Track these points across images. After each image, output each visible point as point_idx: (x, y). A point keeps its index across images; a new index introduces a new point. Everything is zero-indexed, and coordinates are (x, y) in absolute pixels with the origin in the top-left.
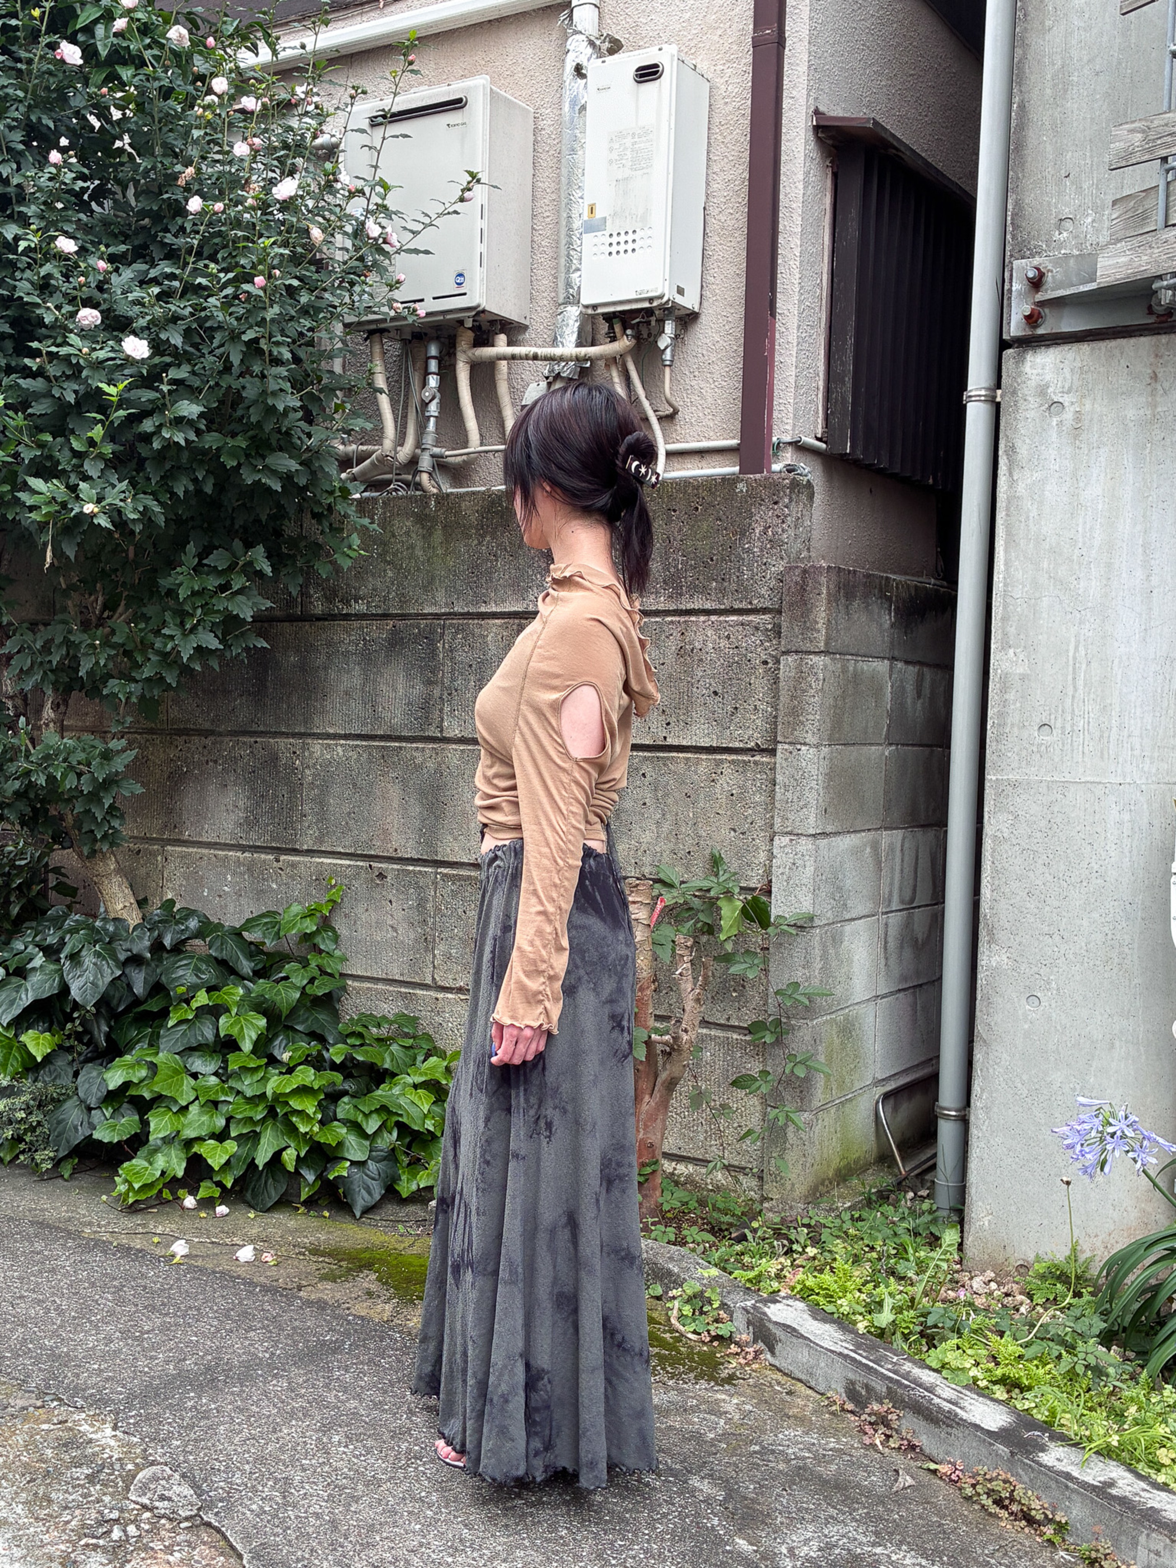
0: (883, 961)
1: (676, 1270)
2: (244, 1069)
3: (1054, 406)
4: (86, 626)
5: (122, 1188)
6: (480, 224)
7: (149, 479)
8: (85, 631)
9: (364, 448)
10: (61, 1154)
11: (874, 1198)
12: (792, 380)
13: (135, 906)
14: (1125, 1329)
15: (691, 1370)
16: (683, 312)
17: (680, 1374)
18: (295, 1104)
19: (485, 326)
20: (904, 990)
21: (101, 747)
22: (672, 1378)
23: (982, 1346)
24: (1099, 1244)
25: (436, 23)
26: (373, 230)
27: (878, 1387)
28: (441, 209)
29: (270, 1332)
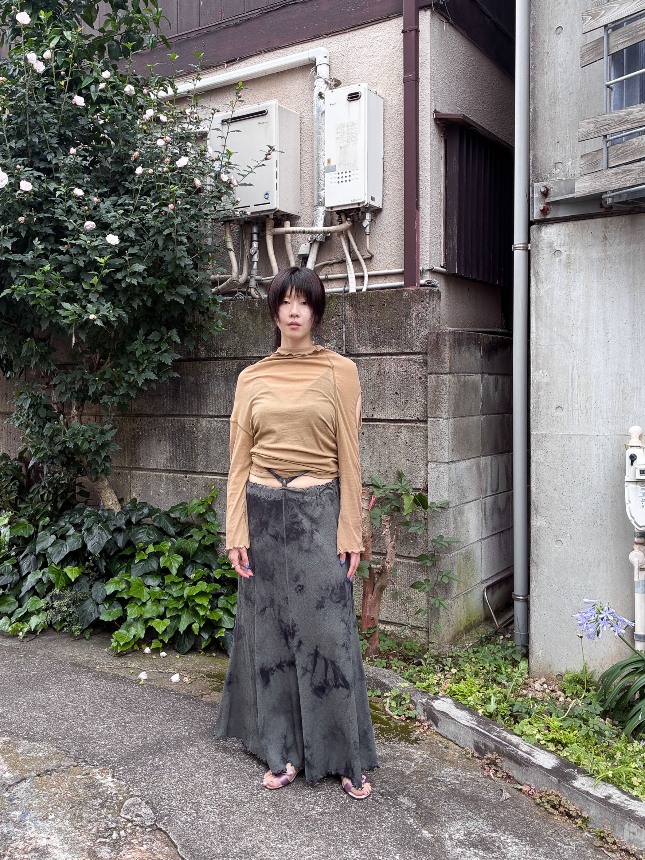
0: (484, 521)
1: (387, 683)
2: (174, 583)
3: (557, 252)
4: (92, 370)
5: (114, 644)
6: (275, 169)
7: (120, 301)
8: (91, 373)
9: (222, 276)
10: (85, 627)
11: (484, 640)
12: (428, 239)
13: (118, 502)
14: (612, 709)
15: (397, 736)
16: (374, 209)
17: (391, 738)
18: (198, 601)
19: (279, 217)
20: (495, 534)
21: (99, 428)
22: (387, 741)
23: (541, 721)
24: (597, 664)
25: (252, 74)
26: (225, 178)
27: (490, 745)
28: (256, 164)
29: (188, 720)
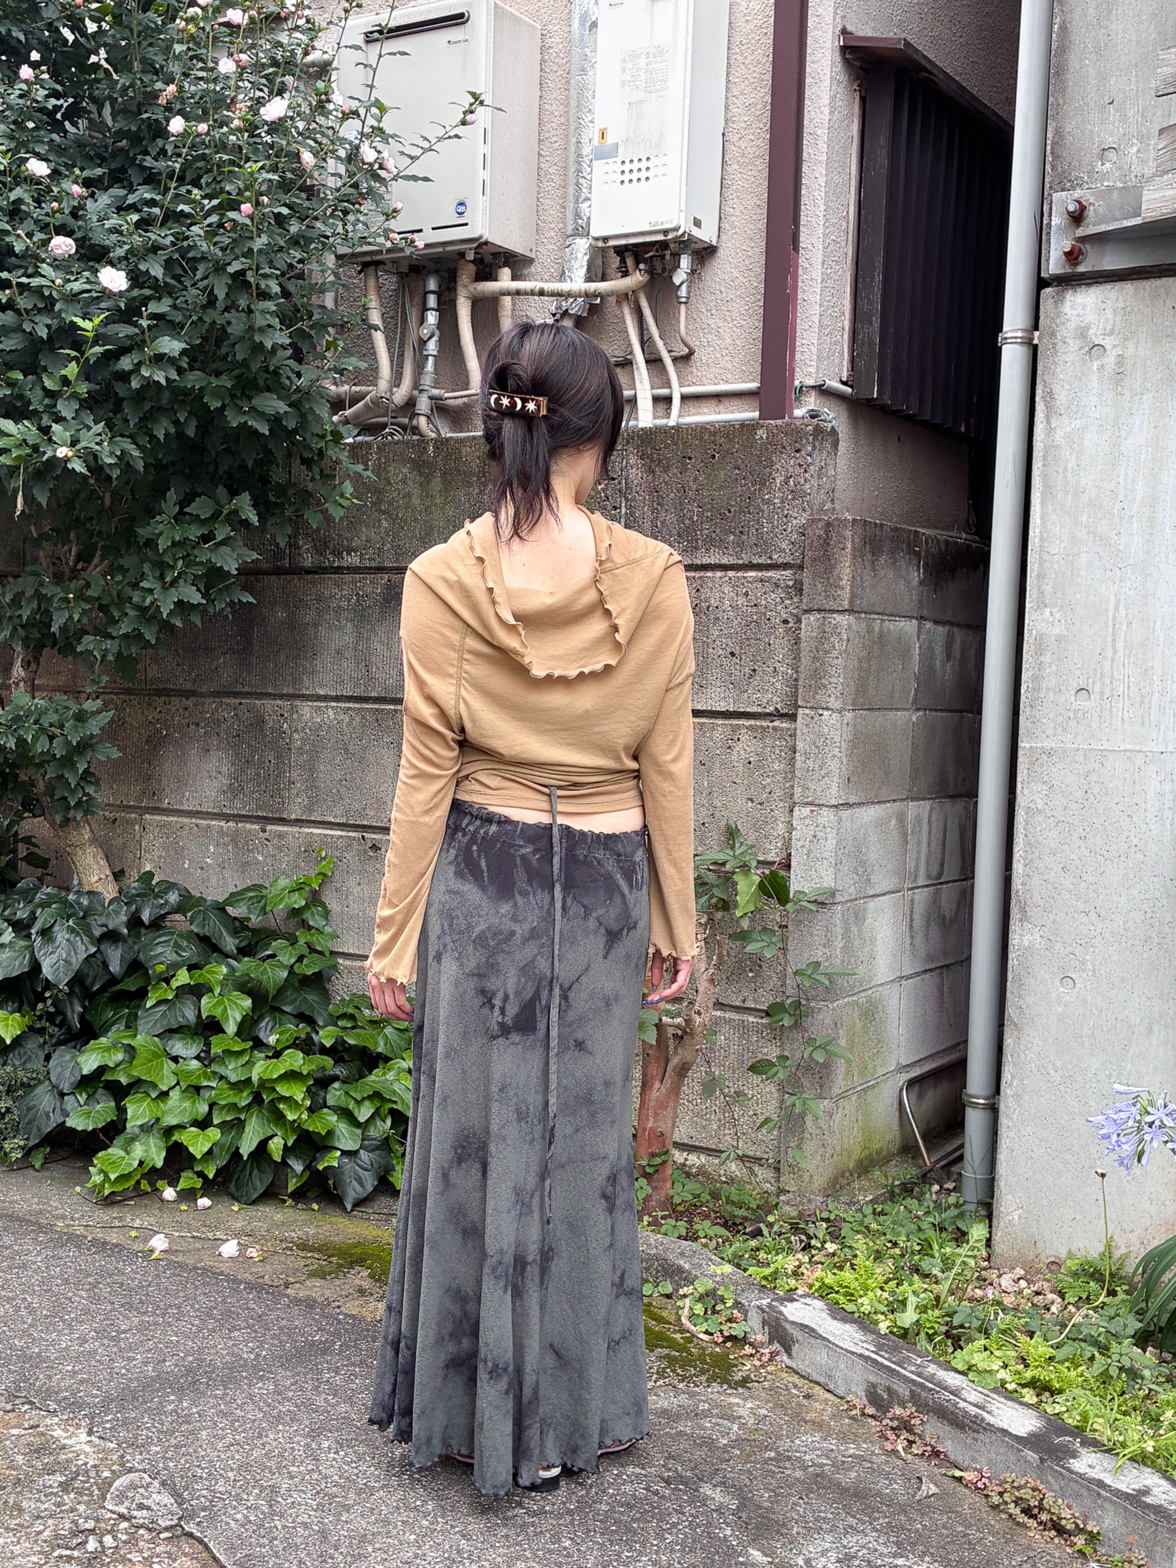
0: (908, 940)
1: (687, 1266)
2: (229, 1053)
3: (1097, 348)
4: (58, 578)
5: (97, 1179)
6: (482, 149)
7: (127, 421)
8: (57, 584)
9: (355, 389)
10: (32, 1143)
11: (897, 1191)
12: (816, 319)
13: (111, 878)
14: (1161, 1330)
15: (703, 1372)
16: (700, 246)
17: (691, 1376)
18: (283, 1090)
19: (488, 259)
20: (930, 970)
21: (75, 708)
22: (681, 1381)
23: (1011, 1347)
24: (1135, 1240)
26: (368, 154)
27: (901, 1391)
28: (441, 132)
29: (256, 1331)
